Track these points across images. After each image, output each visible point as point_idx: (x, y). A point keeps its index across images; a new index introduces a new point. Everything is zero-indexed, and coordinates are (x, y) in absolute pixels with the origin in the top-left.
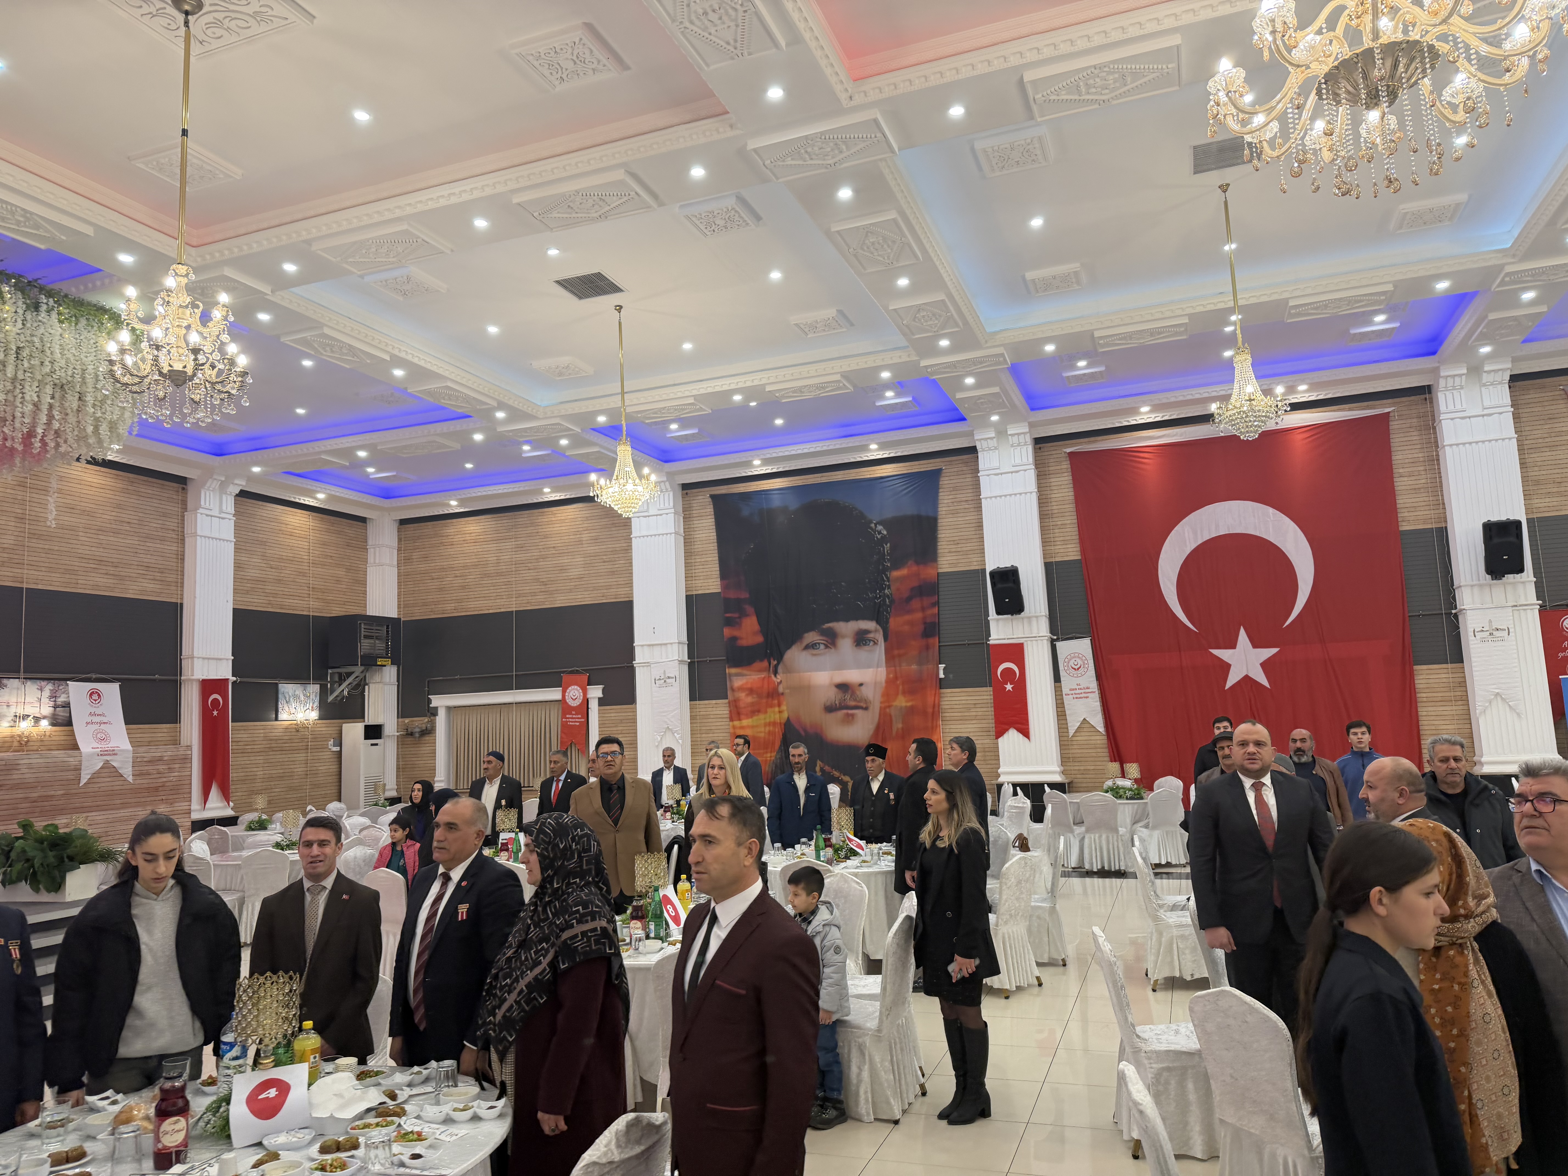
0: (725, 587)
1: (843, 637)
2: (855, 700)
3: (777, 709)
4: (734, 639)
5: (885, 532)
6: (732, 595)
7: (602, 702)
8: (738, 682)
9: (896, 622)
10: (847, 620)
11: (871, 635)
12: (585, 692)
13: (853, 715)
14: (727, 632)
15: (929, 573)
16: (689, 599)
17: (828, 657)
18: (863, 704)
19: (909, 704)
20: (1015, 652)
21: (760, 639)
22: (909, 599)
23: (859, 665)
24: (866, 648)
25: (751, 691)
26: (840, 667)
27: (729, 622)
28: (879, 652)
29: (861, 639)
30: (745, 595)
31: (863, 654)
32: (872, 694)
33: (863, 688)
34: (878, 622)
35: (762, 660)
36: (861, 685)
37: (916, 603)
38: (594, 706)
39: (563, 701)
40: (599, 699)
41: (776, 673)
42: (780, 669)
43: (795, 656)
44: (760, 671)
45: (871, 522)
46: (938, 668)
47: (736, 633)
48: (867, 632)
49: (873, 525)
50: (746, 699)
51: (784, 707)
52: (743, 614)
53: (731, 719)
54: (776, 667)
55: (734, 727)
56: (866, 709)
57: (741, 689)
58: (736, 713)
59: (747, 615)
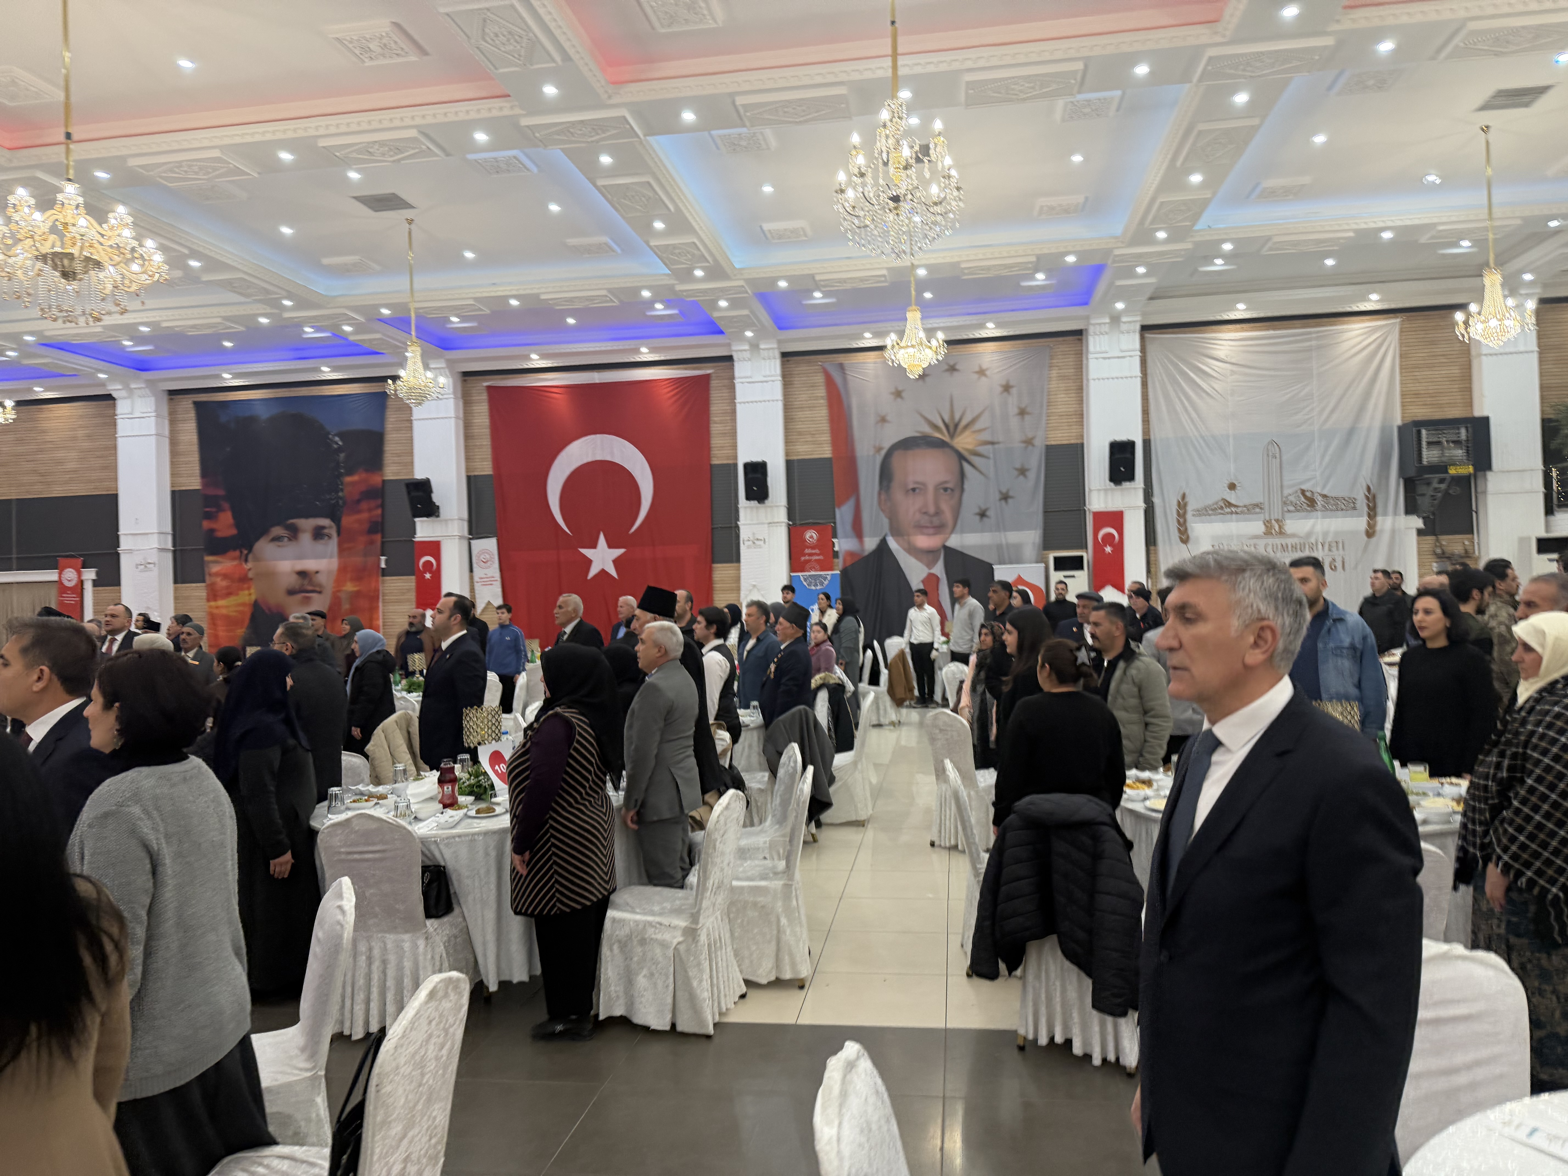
0: (205, 485)
1: (304, 531)
2: (314, 586)
3: (246, 592)
4: (212, 531)
5: (340, 443)
6: (212, 492)
7: (96, 583)
8: (215, 569)
9: (347, 520)
10: (307, 516)
11: (326, 531)
12: (79, 574)
13: (308, 598)
14: (206, 524)
15: (376, 480)
16: (174, 493)
17: (290, 548)
18: (318, 589)
19: (355, 589)
20: (434, 548)
21: (234, 532)
22: (358, 501)
23: (317, 557)
24: (322, 541)
25: (225, 576)
26: (301, 557)
27: (209, 516)
28: (333, 545)
29: (318, 534)
30: (221, 492)
31: (320, 546)
32: (326, 580)
33: (318, 575)
34: (333, 520)
35: (235, 549)
36: (317, 572)
37: (364, 505)
38: (88, 587)
39: (60, 582)
40: (94, 581)
41: (246, 561)
42: (250, 557)
43: (264, 547)
44: (234, 559)
45: (329, 433)
46: (379, 560)
47: (214, 525)
48: (323, 528)
49: (330, 436)
50: (222, 583)
51: (252, 591)
52: (220, 509)
53: (208, 600)
54: (247, 556)
55: (211, 607)
56: (320, 592)
57: (217, 574)
58: (213, 595)
59: (223, 510)
